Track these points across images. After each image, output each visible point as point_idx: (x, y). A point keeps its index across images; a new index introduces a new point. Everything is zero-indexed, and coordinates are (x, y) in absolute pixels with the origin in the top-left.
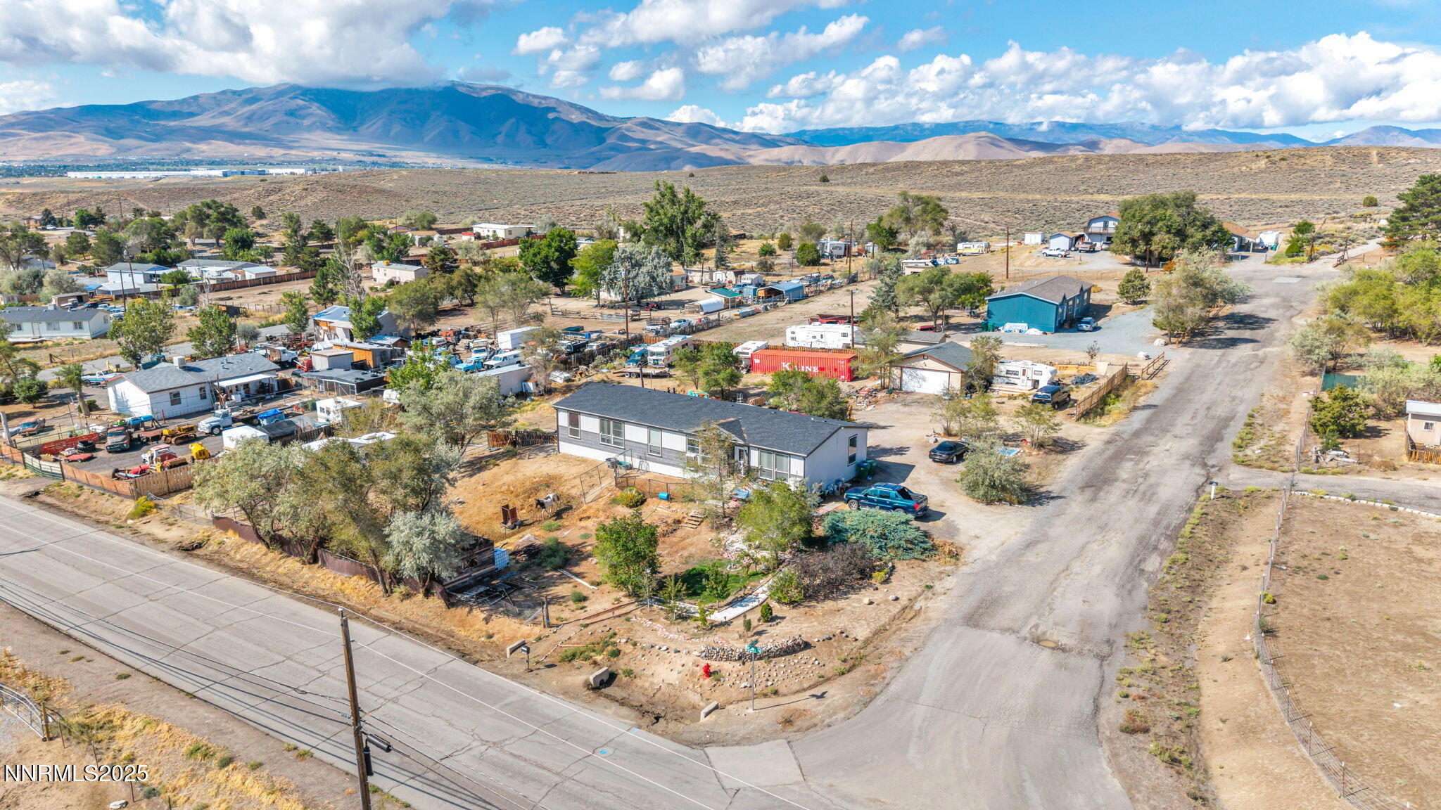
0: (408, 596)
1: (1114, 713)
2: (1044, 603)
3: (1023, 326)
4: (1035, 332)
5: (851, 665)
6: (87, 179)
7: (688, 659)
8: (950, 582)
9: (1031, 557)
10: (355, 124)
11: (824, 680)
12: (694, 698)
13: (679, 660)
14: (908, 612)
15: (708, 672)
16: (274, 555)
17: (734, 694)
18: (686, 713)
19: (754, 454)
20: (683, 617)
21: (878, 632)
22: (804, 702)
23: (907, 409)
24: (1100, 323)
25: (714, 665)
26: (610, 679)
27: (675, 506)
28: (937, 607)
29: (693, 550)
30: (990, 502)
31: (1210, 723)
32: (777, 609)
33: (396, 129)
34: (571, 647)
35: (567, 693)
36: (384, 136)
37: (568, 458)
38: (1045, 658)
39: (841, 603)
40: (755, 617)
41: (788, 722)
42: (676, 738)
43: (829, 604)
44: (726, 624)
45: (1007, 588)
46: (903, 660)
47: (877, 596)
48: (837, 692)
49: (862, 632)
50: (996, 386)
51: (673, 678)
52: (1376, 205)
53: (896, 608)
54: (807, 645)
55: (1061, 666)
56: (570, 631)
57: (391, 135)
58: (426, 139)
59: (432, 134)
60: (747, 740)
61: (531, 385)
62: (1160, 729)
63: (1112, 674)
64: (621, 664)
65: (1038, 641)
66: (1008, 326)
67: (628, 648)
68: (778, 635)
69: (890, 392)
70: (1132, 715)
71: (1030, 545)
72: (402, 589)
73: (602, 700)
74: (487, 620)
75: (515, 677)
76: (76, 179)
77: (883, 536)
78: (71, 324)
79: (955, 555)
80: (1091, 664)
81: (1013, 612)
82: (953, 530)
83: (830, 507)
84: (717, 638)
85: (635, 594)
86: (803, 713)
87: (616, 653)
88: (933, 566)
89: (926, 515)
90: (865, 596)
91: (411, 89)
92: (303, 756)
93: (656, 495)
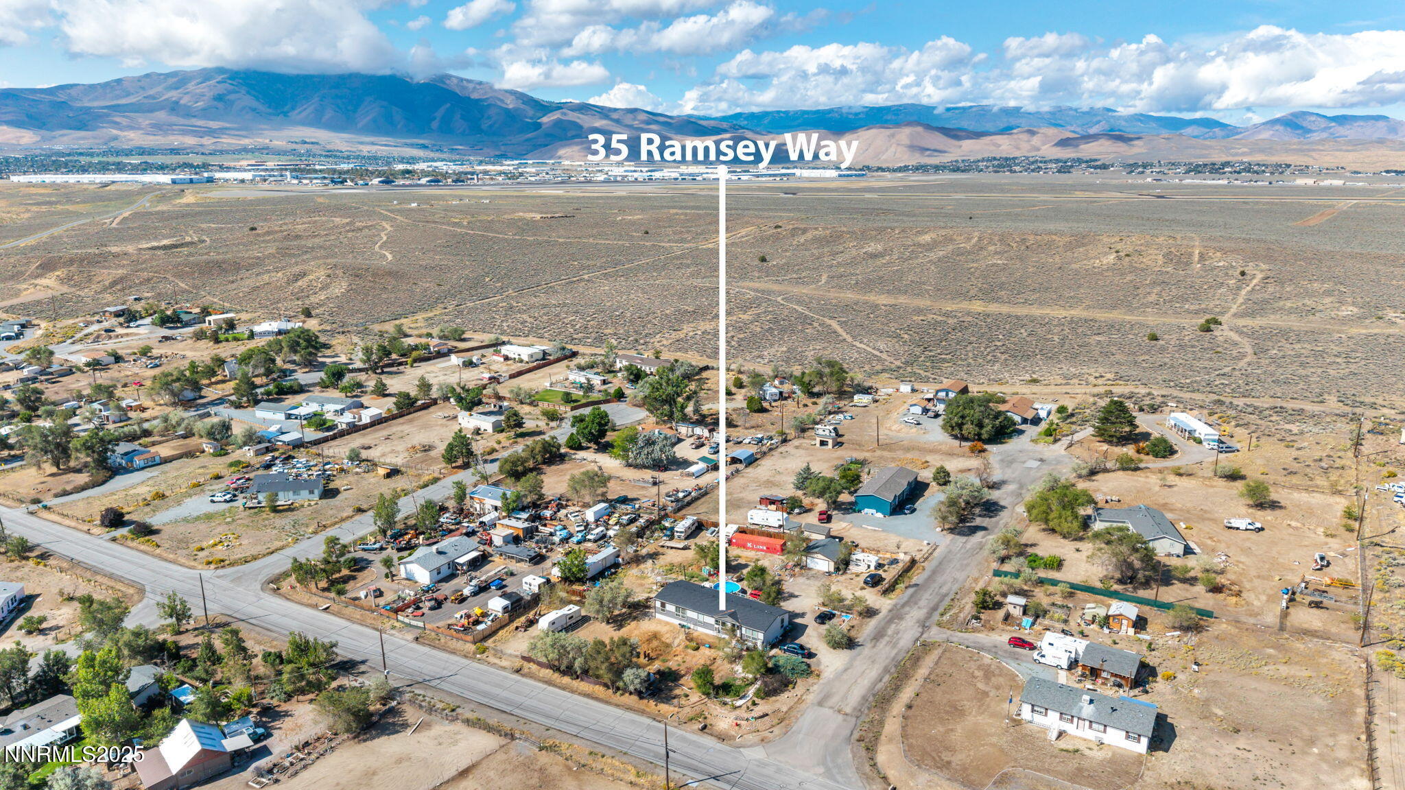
0: (622, 695)
1: (856, 735)
2: (845, 698)
3: (874, 511)
4: (880, 515)
5: (781, 721)
6: (30, 184)
7: (730, 721)
8: (816, 687)
9: (845, 677)
10: (286, 109)
11: (773, 726)
12: (733, 733)
13: (727, 720)
14: (800, 700)
15: (737, 725)
16: (557, 675)
17: (745, 731)
18: (733, 738)
19: (744, 629)
20: (725, 704)
21: (790, 709)
22: (766, 734)
23: (808, 582)
24: (915, 506)
25: (739, 722)
26: (705, 727)
27: (713, 650)
28: (811, 698)
29: (722, 673)
30: (835, 649)
31: (883, 738)
32: (757, 701)
33: (329, 114)
34: (691, 715)
35: (693, 732)
36: (316, 121)
37: (660, 622)
38: (840, 717)
39: (778, 698)
40: (749, 704)
41: (762, 740)
42: (731, 746)
43: (774, 698)
44: (740, 707)
45: (834, 690)
46: (797, 719)
47: (790, 694)
48: (776, 730)
49: (784, 709)
50: (850, 567)
51: (726, 727)
52: (1157, 339)
53: (796, 699)
54: (767, 715)
55: (845, 720)
56: (687, 710)
57: (323, 120)
58: (360, 125)
59: (366, 121)
60: (751, 746)
61: (620, 560)
62: (867, 740)
63: (859, 722)
64: (708, 722)
65: (839, 711)
66: (866, 510)
67: (709, 716)
68: (758, 711)
69: (801, 568)
70: (861, 736)
71: (846, 670)
72: (621, 692)
73: (706, 735)
74: (656, 705)
75: (675, 727)
76: (20, 185)
77: (793, 669)
78: (307, 492)
79: (818, 676)
80: (854, 719)
81: (833, 701)
82: (819, 663)
83: (774, 652)
84: (738, 712)
85: (708, 695)
86: (766, 738)
87: (705, 718)
88: (811, 680)
89: (811, 655)
90: (786, 695)
91: (343, 75)
92: (625, 754)
93: (704, 645)
